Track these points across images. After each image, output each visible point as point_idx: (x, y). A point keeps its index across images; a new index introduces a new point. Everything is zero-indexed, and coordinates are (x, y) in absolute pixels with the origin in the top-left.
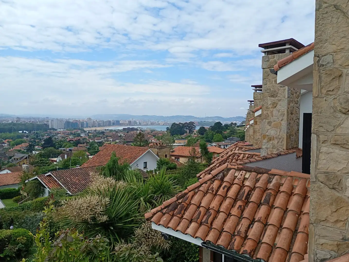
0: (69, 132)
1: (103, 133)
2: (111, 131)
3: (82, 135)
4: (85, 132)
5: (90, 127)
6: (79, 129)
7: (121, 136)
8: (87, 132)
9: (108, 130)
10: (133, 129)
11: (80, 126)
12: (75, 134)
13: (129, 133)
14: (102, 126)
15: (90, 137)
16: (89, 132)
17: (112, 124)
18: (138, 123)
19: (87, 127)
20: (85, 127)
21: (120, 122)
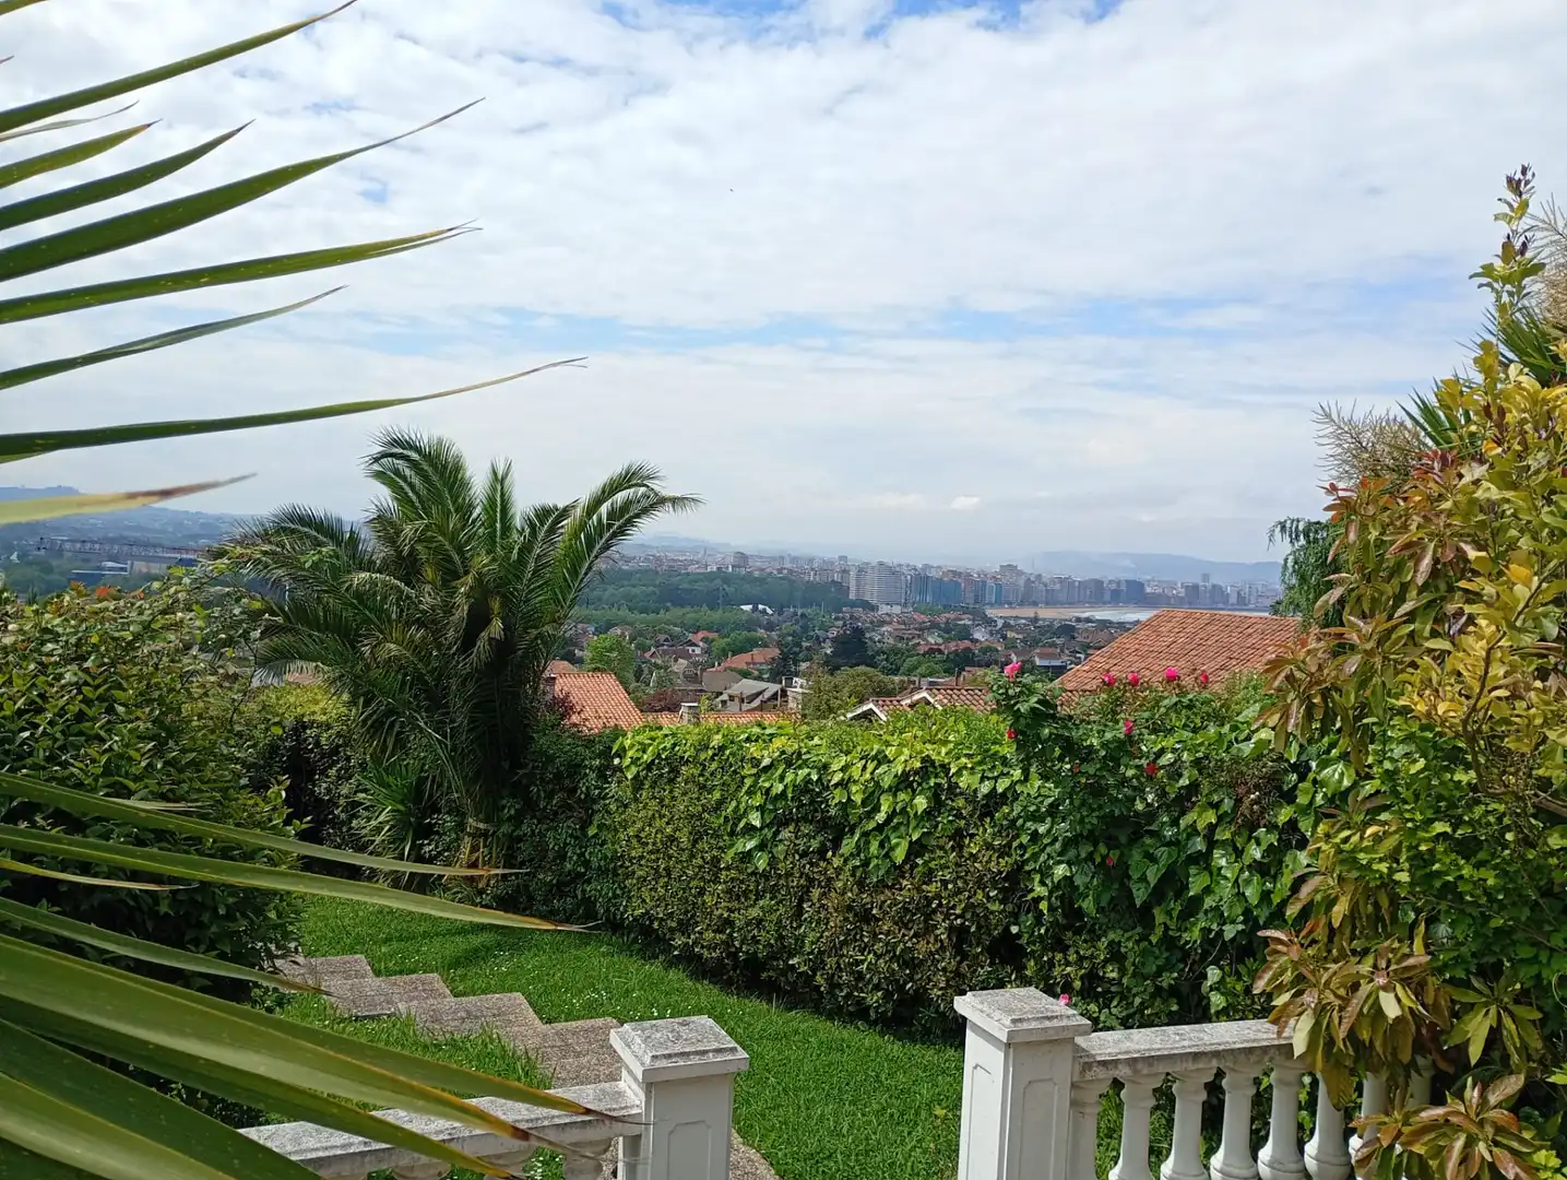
0: (924, 618)
1: (1067, 630)
2: (1104, 624)
3: (978, 635)
4: (990, 622)
5: (1010, 604)
6: (966, 611)
8: (1000, 623)
9: (1088, 620)
11: (970, 600)
12: (947, 631)
14: (1062, 604)
15: (1011, 645)
16: (1006, 626)
17: (1107, 597)
18: (1233, 599)
19: (999, 603)
20: (992, 605)
21: (1148, 590)
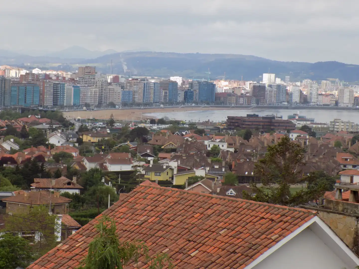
1: (140, 133)
2: (177, 125)
5: (87, 106)
6: (44, 114)
7: (215, 152)
8: (77, 126)
9: (161, 122)
11: (48, 102)
13: (253, 140)
14: (139, 105)
16: (83, 130)
17: (181, 98)
18: (296, 98)
19: (76, 107)
20: (70, 107)
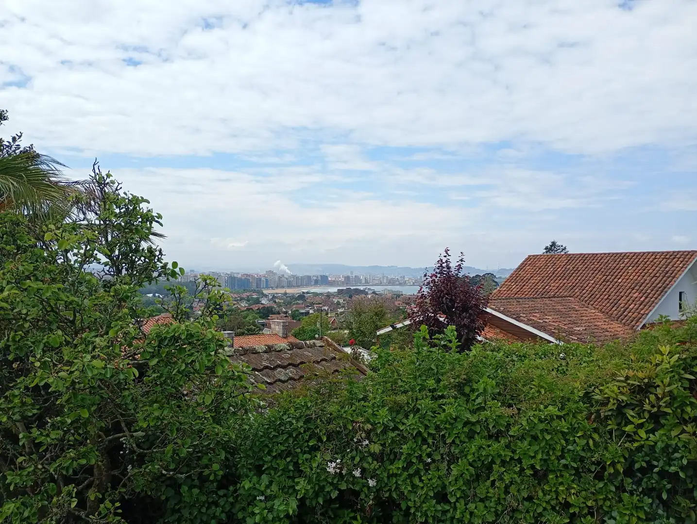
0: (236, 296)
1: (302, 297)
2: (316, 294)
3: (263, 302)
4: (266, 296)
5: (272, 288)
6: (254, 291)
7: (338, 303)
8: (271, 296)
9: (308, 293)
10: (358, 292)
11: (254, 285)
12: (248, 301)
13: (354, 298)
14: (295, 286)
15: (279, 305)
16: (274, 297)
17: (313, 283)
18: (363, 281)
19: (267, 287)
20: (264, 288)
21: (330, 279)
